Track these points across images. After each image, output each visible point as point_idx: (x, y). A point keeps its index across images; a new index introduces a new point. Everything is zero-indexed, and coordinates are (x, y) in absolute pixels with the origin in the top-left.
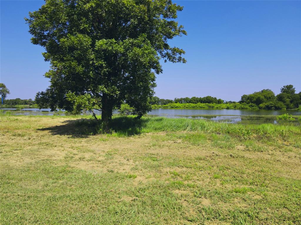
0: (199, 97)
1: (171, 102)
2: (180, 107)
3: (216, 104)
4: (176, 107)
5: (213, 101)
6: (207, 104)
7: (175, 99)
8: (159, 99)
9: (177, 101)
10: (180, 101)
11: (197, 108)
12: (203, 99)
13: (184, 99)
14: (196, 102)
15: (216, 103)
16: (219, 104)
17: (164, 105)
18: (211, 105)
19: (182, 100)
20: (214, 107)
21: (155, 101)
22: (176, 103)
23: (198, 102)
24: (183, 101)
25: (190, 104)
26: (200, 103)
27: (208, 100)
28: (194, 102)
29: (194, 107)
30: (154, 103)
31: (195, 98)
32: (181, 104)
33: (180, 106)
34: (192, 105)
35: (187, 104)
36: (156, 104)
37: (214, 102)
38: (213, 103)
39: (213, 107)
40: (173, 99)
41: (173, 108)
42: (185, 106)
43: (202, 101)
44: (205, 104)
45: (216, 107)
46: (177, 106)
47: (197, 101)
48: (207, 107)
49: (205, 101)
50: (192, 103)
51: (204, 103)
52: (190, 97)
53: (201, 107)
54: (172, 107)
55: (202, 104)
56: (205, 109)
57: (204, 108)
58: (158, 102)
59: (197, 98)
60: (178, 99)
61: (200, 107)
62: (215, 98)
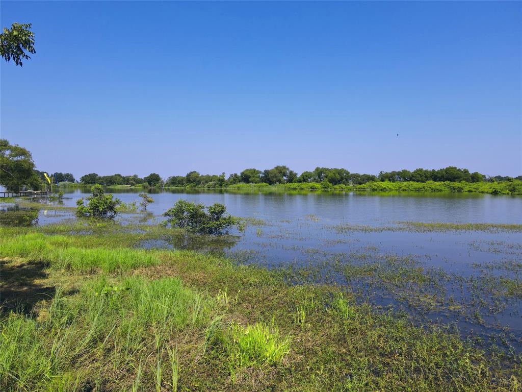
0: (430, 169)
1: (371, 179)
2: (391, 190)
3: (467, 183)
4: (381, 190)
5: (460, 177)
6: (447, 182)
7: (381, 173)
8: (349, 173)
9: (383, 177)
10: (391, 177)
11: (426, 190)
12: (438, 172)
13: (399, 173)
14: (424, 178)
15: (467, 180)
16: (474, 183)
17: (359, 186)
18: (456, 184)
19: (395, 175)
20: (462, 189)
21: (342, 178)
22: (383, 180)
23: (427, 180)
24: (397, 176)
25: (411, 182)
26: (431, 181)
27: (450, 175)
28: (420, 179)
29: (418, 190)
30: (339, 181)
31: (421, 170)
32: (393, 183)
33: (390, 186)
34: (416, 184)
35: (406, 183)
36: (344, 183)
37: (464, 179)
38: (460, 182)
39: (460, 190)
40: (376, 174)
41: (376, 192)
42: (400, 188)
43: (436, 176)
44: (442, 182)
45: (467, 188)
46: (384, 187)
47: (426, 177)
48: (447, 191)
49: (443, 176)
50: (415, 181)
51: (440, 180)
52: (412, 170)
53: (434, 190)
54: (374, 190)
55: (437, 183)
56: (443, 193)
57: (441, 191)
58: (347, 180)
59: (426, 171)
60: (386, 173)
61: (432, 189)
62: (466, 171)
